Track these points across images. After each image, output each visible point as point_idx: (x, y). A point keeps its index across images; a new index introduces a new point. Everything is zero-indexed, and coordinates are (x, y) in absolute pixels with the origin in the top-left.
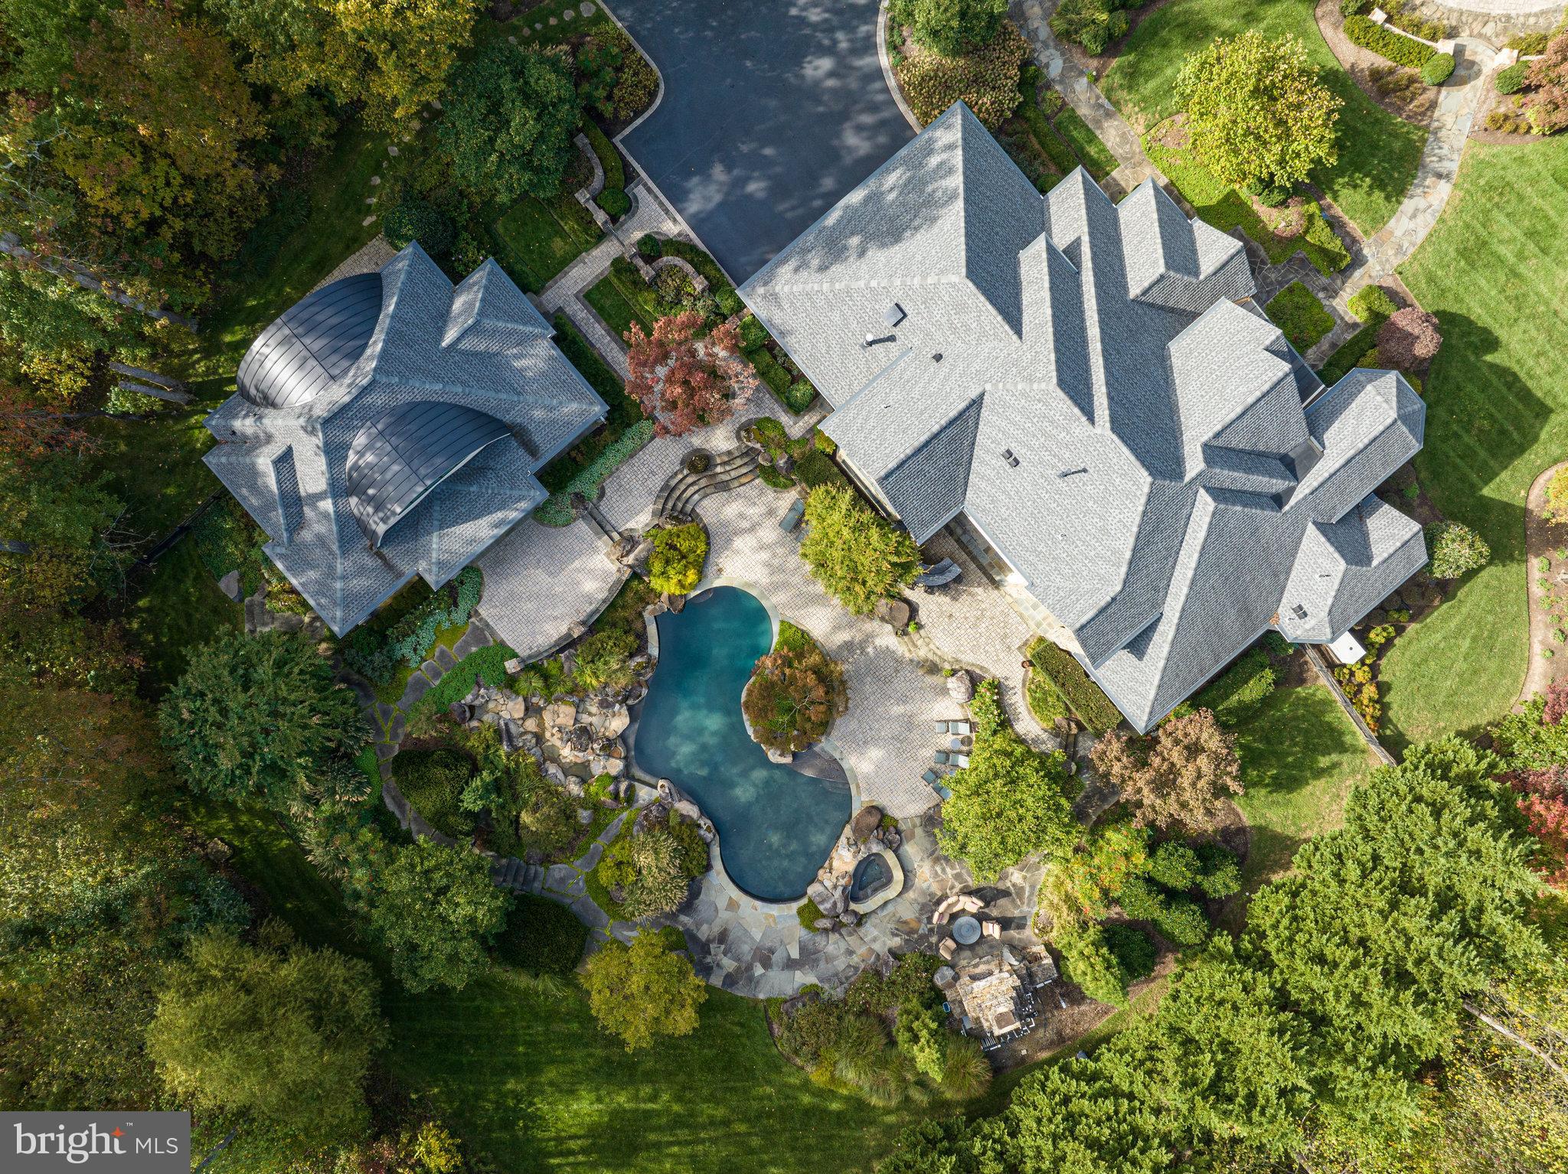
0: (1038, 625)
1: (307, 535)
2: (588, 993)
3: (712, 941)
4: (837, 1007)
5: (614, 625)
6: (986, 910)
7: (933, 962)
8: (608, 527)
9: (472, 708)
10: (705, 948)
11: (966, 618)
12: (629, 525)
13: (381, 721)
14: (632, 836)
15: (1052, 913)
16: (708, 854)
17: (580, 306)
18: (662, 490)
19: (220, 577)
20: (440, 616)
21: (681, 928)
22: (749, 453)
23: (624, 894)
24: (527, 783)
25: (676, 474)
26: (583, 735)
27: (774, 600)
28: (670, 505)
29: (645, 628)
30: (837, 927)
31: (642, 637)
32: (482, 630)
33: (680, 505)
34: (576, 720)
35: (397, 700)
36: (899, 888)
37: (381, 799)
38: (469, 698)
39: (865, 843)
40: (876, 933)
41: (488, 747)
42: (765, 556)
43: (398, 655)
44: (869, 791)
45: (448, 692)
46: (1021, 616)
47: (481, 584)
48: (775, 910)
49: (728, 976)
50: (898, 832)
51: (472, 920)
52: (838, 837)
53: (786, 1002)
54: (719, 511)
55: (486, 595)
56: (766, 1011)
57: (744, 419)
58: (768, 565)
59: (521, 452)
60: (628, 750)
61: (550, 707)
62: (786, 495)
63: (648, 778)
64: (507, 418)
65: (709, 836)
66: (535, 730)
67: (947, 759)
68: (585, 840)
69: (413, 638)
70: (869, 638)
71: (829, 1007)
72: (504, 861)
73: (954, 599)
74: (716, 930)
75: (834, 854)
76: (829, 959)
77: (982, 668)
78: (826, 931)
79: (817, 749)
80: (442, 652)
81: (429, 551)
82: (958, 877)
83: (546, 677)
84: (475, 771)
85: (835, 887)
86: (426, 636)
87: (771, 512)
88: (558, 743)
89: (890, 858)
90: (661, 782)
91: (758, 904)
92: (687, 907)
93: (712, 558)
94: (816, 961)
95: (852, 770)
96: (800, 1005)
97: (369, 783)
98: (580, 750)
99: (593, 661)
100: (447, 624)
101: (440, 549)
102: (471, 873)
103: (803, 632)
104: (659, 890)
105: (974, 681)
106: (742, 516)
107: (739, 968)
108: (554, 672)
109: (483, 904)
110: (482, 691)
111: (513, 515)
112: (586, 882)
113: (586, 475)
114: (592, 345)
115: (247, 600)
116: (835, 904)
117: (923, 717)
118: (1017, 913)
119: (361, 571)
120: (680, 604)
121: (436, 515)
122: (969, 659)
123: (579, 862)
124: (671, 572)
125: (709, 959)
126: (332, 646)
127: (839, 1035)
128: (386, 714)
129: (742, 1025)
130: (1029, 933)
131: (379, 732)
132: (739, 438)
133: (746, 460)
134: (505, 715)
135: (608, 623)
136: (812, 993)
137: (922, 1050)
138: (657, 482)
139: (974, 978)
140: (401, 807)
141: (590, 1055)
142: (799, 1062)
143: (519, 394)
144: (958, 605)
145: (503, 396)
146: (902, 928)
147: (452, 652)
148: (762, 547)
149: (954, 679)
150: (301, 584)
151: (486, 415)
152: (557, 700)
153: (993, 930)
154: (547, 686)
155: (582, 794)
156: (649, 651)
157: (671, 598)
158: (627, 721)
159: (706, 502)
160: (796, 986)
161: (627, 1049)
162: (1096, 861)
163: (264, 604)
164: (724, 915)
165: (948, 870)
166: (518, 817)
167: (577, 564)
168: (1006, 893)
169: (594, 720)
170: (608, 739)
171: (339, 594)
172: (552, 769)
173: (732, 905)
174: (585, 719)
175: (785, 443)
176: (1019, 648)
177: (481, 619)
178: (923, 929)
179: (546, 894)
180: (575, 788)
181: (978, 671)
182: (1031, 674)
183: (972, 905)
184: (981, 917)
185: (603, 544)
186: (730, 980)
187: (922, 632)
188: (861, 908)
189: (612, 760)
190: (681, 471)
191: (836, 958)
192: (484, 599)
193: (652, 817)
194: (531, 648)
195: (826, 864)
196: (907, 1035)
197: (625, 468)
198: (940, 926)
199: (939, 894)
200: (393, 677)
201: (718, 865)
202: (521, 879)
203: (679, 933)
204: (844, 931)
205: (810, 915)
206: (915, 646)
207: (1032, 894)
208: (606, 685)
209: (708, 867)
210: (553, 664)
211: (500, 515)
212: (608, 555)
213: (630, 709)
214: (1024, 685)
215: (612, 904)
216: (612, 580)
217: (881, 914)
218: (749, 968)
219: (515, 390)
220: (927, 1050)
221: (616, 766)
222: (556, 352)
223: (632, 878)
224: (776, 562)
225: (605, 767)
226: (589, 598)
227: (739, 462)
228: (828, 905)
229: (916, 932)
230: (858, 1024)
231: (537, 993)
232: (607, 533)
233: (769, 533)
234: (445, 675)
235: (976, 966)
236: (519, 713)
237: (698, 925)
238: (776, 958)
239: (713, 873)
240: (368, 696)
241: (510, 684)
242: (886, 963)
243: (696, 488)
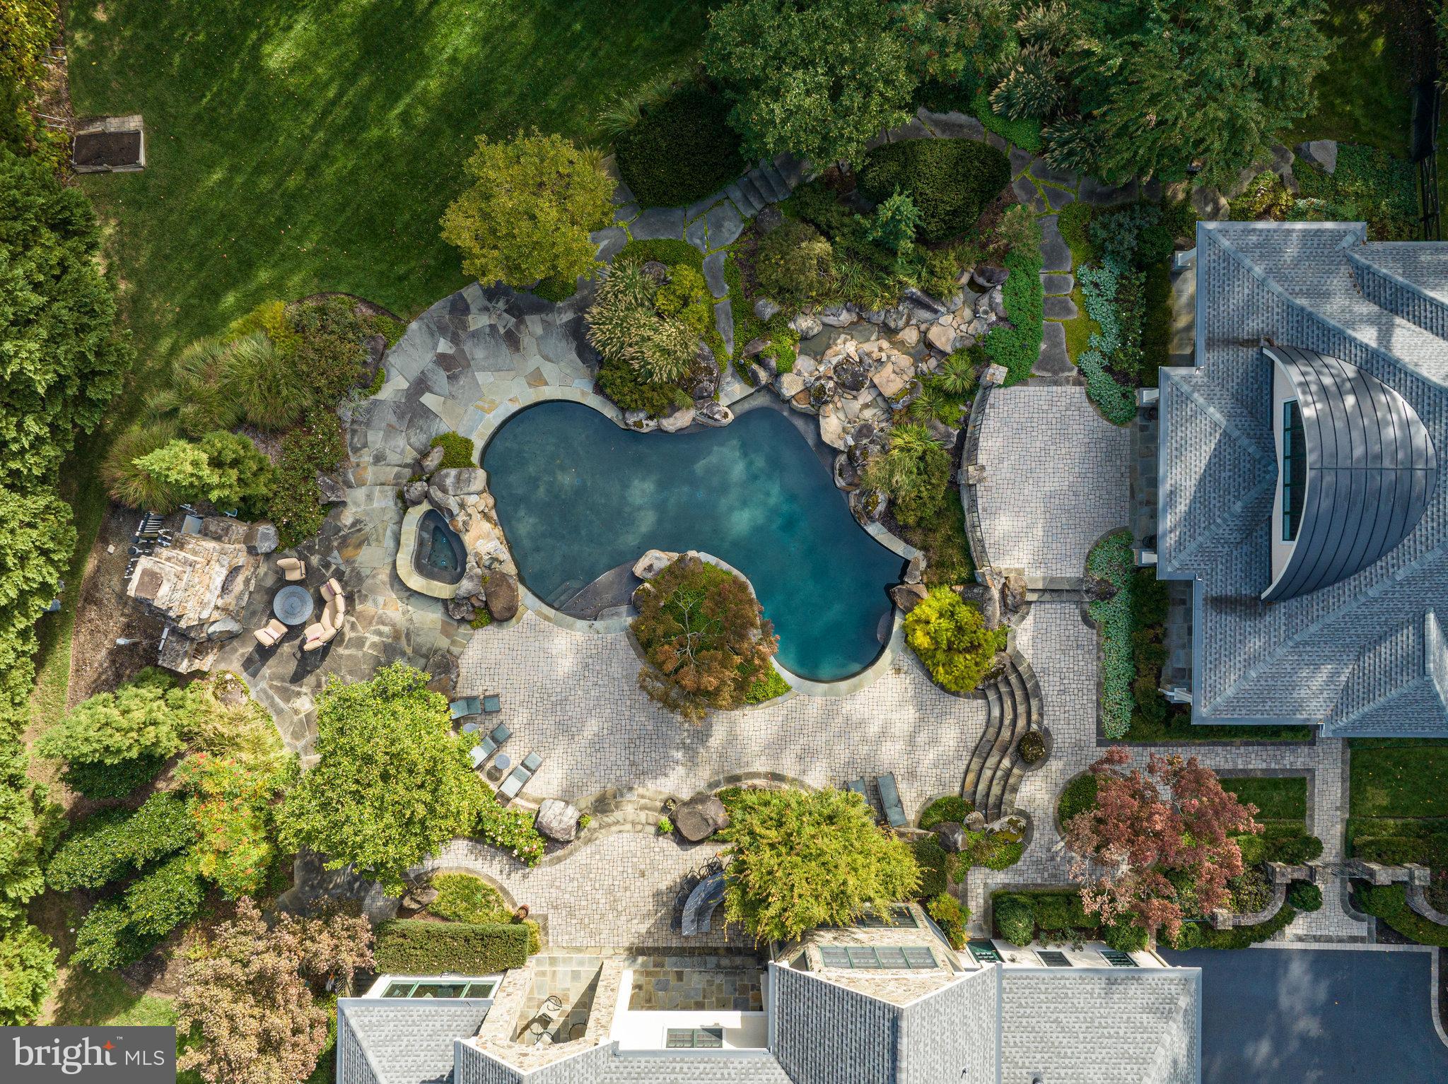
0: (553, 961)
1: (1339, 282)
2: (578, 147)
3: (517, 326)
4: (333, 397)
5: (939, 513)
6: (297, 642)
7: (290, 538)
8: (1047, 597)
9: (983, 290)
10: (517, 311)
11: (626, 889)
12: (1030, 619)
13: (1051, 184)
14: (702, 339)
15: (232, 710)
16: (615, 403)
17: (1299, 765)
18: (1037, 686)
19: (1340, 149)
20: (1111, 342)
21: (560, 304)
22: (996, 810)
23: (648, 278)
24: (859, 280)
25: (1041, 715)
26: (852, 380)
27: (819, 700)
28: (1013, 679)
29: (907, 541)
30: (418, 470)
31: (900, 531)
32: (1055, 373)
33: (1003, 689)
34: (874, 386)
35: (1060, 222)
36: (402, 572)
37: (972, 113)
38: (998, 298)
39: (482, 578)
40: (375, 505)
41: (932, 273)
42: (873, 729)
43: (1107, 263)
44: (533, 627)
45: (1023, 281)
46: (578, 949)
47: (1105, 415)
48: (494, 419)
49: (466, 310)
50: (463, 621)
51: (776, 94)
52: (511, 549)
53: (386, 346)
54: (962, 724)
55: (1089, 409)
56: (394, 316)
57: (1036, 835)
58: (862, 723)
59: (1230, 591)
60: (793, 411)
61: (911, 372)
62: (917, 807)
63: (746, 406)
64: (1281, 608)
65: (631, 419)
66: (901, 336)
67: (494, 739)
68: (741, 286)
69: (1111, 294)
70: (692, 762)
71: (340, 389)
72: (793, 183)
73: (658, 894)
74: (526, 341)
75: (498, 532)
76: (391, 430)
77: (559, 860)
78: (425, 454)
79: (624, 609)
80: (1068, 311)
81: (1210, 399)
82: (360, 643)
83: (951, 397)
84: (922, 238)
85: (462, 506)
86: (1102, 310)
87: (912, 775)
88: (867, 347)
89: (442, 590)
90: (731, 417)
91: (515, 407)
92: (577, 332)
93: (918, 674)
94: (401, 417)
95: (570, 627)
96: (369, 359)
97: (1003, 116)
98: (839, 364)
99: (922, 458)
100: (1095, 343)
101: (1203, 412)
102: (825, 138)
103: (758, 701)
104: (626, 317)
105: (552, 842)
106: (934, 741)
107: (465, 328)
108: (947, 408)
109: (784, 122)
110: (994, 318)
111: (1168, 521)
112: (696, 249)
113: (1123, 622)
114: (1247, 744)
115: (1293, 157)
116: (445, 491)
117: (560, 750)
118: (266, 671)
119: (1250, 307)
120: (901, 601)
121: (1245, 441)
122: (583, 855)
123: (722, 259)
124: (945, 623)
125: (501, 305)
126: (1174, 203)
127: (299, 375)
128: (1055, 196)
129: (401, 279)
130: (233, 666)
131: (1042, 173)
132: (1022, 813)
133: (992, 800)
134: (946, 319)
135: (947, 509)
136: (370, 382)
137: (195, 464)
138: (1049, 688)
139: (234, 571)
140: (946, 127)
141: (509, 92)
142: (310, 304)
143: (1297, 645)
144: (648, 892)
145: (1313, 628)
146: (358, 536)
147: (1059, 322)
148: (883, 734)
149: (573, 822)
150: (1289, 232)
151: (1310, 591)
152: (914, 386)
153: (269, 633)
154: (938, 390)
155: (792, 326)
156: (878, 524)
157: (915, 598)
158: (826, 438)
159: (981, 717)
160: (394, 372)
161: (484, 137)
162: (246, 811)
163: (1275, 170)
164: (535, 361)
165: (376, 639)
166: (830, 239)
167: (1039, 532)
168: (297, 678)
169: (856, 405)
170: (826, 403)
171: (1248, 262)
172: (845, 317)
173: (537, 379)
174: (865, 396)
175: (975, 857)
176: (545, 918)
177: (1068, 382)
178: (336, 558)
179: (719, 196)
180: (805, 323)
181: (559, 853)
182: (508, 906)
183: (316, 635)
184: (294, 632)
185: (1035, 577)
186: (460, 309)
187: (652, 829)
188: (416, 514)
189: (801, 388)
190: (1040, 724)
191: (387, 438)
192: (1086, 404)
193: (703, 376)
194: (992, 406)
195: (493, 514)
196: (229, 456)
197: (1093, 667)
198: (324, 581)
199: (359, 607)
200: (1090, 238)
201: (594, 401)
202: (757, 184)
203: (557, 299)
204: (407, 472)
205: (456, 452)
206: (643, 808)
207: (273, 704)
208: (885, 450)
209: (599, 389)
210: (957, 415)
211: (1182, 507)
212: (1020, 572)
213: (835, 452)
214: (503, 889)
215: (649, 255)
216: (991, 552)
217: (391, 528)
218: (455, 339)
219: (1306, 643)
220: (189, 469)
221: (791, 386)
222: (1299, 718)
223: (660, 301)
224: (856, 736)
225: (799, 374)
226: (994, 515)
227: (996, 790)
228: (449, 481)
229: (339, 549)
230: (293, 404)
231: (626, 95)
232: (1044, 591)
233: (891, 754)
234: (1043, 293)
235: (247, 581)
236: (935, 334)
237: (547, 325)
238: (441, 377)
239: (589, 389)
240: (1090, 194)
241: (978, 354)
242: (333, 489)
243: (1007, 722)
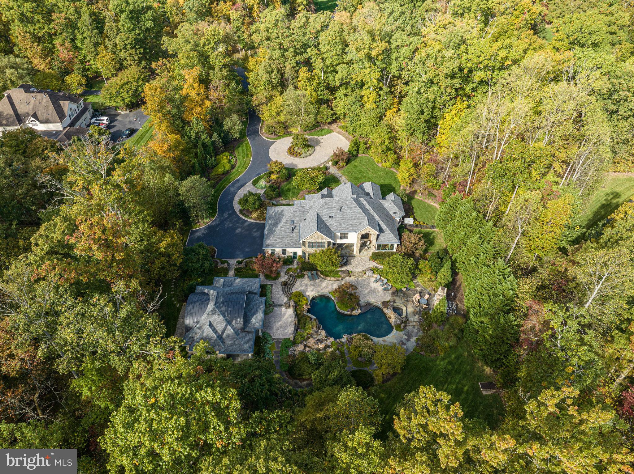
0: (367, 255)
5: (302, 320)
8: (281, 305)
11: (356, 265)
18: (283, 292)
20: (267, 345)
22: (291, 275)
25: (283, 288)
26: (319, 341)
27: (323, 292)
28: (287, 294)
29: (307, 315)
30: (405, 324)
31: (309, 317)
32: (278, 341)
33: (289, 293)
34: (315, 340)
36: (405, 307)
38: (290, 353)
39: (389, 306)
40: (412, 318)
43: (267, 359)
44: (378, 302)
46: (363, 257)
47: (269, 333)
48: (392, 334)
49: (402, 353)
50: (392, 301)
53: (417, 347)
54: (296, 289)
56: (416, 352)
57: (284, 272)
58: (314, 288)
59: (253, 295)
61: (308, 341)
62: (306, 277)
64: (245, 291)
66: (309, 349)
67: (383, 284)
68: (344, 358)
69: (266, 354)
73: (351, 265)
76: (412, 332)
78: (404, 327)
79: (361, 304)
80: (275, 352)
81: (254, 323)
82: (411, 298)
83: (300, 335)
85: (395, 318)
86: (268, 351)
87: (306, 281)
88: (316, 346)
89: (396, 304)
90: (344, 336)
91: (388, 336)
93: (305, 295)
94: (411, 334)
95: (371, 302)
98: (322, 343)
99: (305, 327)
100: (270, 345)
110: (291, 350)
116: (399, 319)
118: (427, 293)
120: (309, 306)
122: (365, 269)
124: (301, 299)
129: (416, 359)
130: (433, 294)
132: (287, 275)
134: (300, 350)
135: (300, 321)
136: (418, 340)
138: (281, 292)
143: (242, 287)
146: (415, 313)
147: (277, 350)
148: (311, 286)
149: (367, 273)
151: (240, 292)
152: (307, 339)
154: (302, 336)
155: (333, 350)
156: (313, 318)
158: (325, 331)
159: (293, 289)
160: (414, 341)
167: (282, 314)
169: (318, 338)
170: (325, 337)
173: (384, 341)
176: (370, 261)
177: (275, 339)
178: (418, 309)
180: (330, 350)
181: (369, 269)
182: (376, 262)
185: (283, 308)
187: (353, 272)
188: (404, 315)
189: (330, 339)
191: (413, 330)
192: (272, 335)
193: (350, 341)
194: (291, 336)
197: (273, 295)
199: (412, 303)
201: (372, 337)
204: (407, 324)
205: (398, 328)
206: (355, 275)
207: (424, 288)
208: (313, 328)
209: (371, 339)
210: (298, 333)
212: (286, 308)
213: (322, 329)
214: (377, 264)
216: (292, 312)
217: (408, 314)
218: (403, 348)
221: (332, 339)
224: (316, 286)
225: (330, 341)
227: (291, 278)
228: (399, 321)
229: (418, 311)
233: (309, 283)
234: (280, 355)
236: (303, 348)
238: (404, 341)
239: (374, 340)
241: (295, 343)
243: (289, 288)
